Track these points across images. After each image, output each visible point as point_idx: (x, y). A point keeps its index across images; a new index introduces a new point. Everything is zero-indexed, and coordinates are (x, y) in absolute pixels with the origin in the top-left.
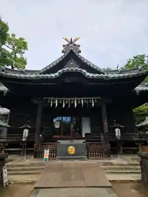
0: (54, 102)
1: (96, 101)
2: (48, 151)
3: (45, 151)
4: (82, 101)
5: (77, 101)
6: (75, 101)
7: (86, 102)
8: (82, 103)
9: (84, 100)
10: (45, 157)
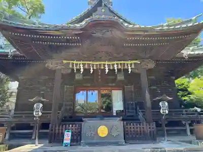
0: (78, 67)
1: (133, 65)
2: (70, 133)
3: (66, 133)
4: (115, 66)
5: (109, 65)
6: (106, 66)
7: (120, 67)
8: (116, 68)
9: (117, 64)
10: (65, 142)
